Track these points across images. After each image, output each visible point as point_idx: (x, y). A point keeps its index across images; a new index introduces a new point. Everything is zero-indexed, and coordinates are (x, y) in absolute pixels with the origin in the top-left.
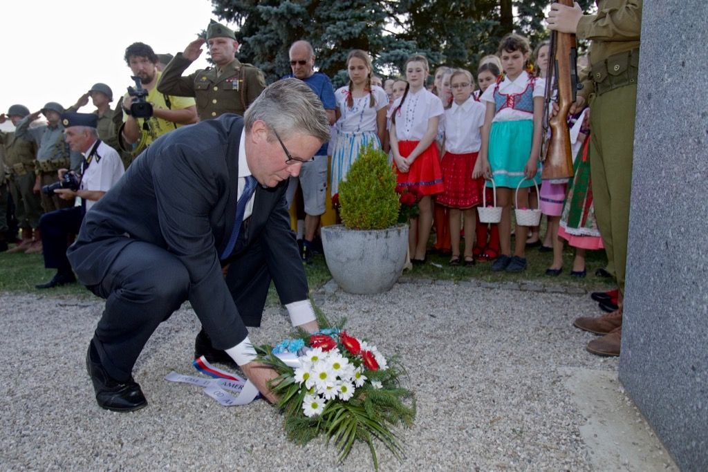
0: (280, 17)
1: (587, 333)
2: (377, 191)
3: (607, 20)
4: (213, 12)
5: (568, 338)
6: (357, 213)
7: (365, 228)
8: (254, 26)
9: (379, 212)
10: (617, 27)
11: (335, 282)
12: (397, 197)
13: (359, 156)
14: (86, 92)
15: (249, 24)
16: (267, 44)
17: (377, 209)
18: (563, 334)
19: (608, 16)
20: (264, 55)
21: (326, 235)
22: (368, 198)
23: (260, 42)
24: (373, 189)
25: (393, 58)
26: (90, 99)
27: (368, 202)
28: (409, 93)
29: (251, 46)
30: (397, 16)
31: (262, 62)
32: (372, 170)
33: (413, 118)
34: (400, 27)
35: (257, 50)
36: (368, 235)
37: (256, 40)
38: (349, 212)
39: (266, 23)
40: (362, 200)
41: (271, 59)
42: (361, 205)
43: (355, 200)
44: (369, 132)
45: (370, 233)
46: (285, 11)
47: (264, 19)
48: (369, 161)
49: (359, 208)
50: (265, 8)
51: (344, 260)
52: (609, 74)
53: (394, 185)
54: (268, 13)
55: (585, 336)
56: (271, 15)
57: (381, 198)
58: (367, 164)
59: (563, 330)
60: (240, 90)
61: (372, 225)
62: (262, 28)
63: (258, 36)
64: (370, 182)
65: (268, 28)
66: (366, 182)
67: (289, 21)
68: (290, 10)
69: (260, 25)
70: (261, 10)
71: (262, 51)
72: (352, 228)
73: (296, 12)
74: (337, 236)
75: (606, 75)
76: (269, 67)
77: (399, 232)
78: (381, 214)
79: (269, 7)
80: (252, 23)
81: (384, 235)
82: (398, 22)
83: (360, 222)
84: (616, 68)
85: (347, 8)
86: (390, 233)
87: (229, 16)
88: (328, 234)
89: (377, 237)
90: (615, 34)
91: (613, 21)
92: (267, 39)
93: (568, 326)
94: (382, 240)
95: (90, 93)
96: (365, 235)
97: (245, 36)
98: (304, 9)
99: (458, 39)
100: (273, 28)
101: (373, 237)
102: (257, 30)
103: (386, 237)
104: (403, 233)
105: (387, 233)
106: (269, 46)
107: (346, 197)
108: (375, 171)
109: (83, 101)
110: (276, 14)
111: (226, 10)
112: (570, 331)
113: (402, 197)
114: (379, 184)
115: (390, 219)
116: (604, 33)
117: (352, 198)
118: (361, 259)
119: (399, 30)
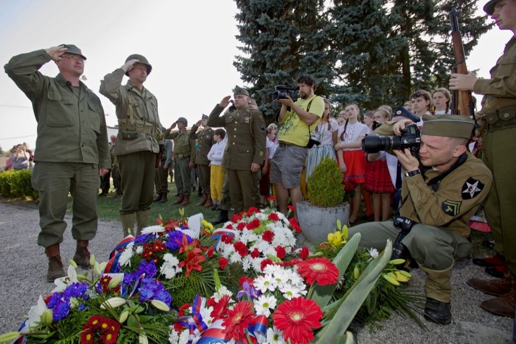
0: (276, 79)
1: (478, 291)
2: (331, 183)
3: (501, 84)
4: (241, 78)
5: (464, 294)
6: (318, 197)
7: (323, 206)
8: (262, 84)
9: (332, 197)
10: (510, 89)
11: (303, 235)
12: (343, 187)
13: (320, 163)
14: (175, 122)
15: (259, 83)
16: (268, 93)
17: (331, 195)
18: (460, 290)
19: (502, 80)
20: (267, 99)
21: (300, 209)
22: (325, 187)
23: (264, 93)
24: (329, 182)
25: (339, 99)
26: (177, 125)
27: (325, 190)
28: (348, 123)
29: (260, 95)
30: (341, 75)
31: (265, 103)
32: (328, 171)
33: (352, 139)
34: (342, 82)
35: (263, 97)
36: (325, 211)
37: (262, 91)
38: (313, 195)
39: (268, 82)
40: (321, 189)
41: (270, 101)
42: (321, 192)
43: (317, 188)
44: (328, 145)
45: (326, 210)
46: (279, 76)
47: (267, 80)
48: (326, 166)
49: (320, 194)
50: (268, 74)
51: (309, 225)
52: (499, 119)
53: (341, 180)
54: (270, 77)
55: (477, 294)
56: (271, 78)
57: (333, 188)
58: (325, 168)
59: (460, 287)
60: (249, 123)
61: (327, 204)
62: (266, 85)
63: (264, 89)
64: (326, 178)
65: (269, 85)
66: (324, 179)
67: (280, 80)
68: (281, 75)
69: (265, 83)
70: (265, 76)
71: (265, 97)
72: (315, 205)
73: (284, 76)
74: (306, 210)
75: (497, 119)
76: (269, 106)
77: (344, 209)
78: (333, 198)
79: (270, 74)
80: (261, 83)
81: (335, 211)
82: (341, 79)
83: (320, 202)
84: (506, 115)
85: (312, 72)
86: (339, 211)
87: (249, 80)
88: (300, 207)
89: (330, 212)
90: (507, 93)
91: (506, 84)
92: (268, 91)
93: (463, 284)
94: (333, 214)
95: (177, 122)
96: (323, 211)
97: (257, 90)
98: (289, 75)
99: (378, 87)
100: (272, 85)
101: (328, 212)
102: (263, 86)
103: (336, 213)
104: (346, 211)
105: (336, 210)
106: (269, 94)
107: (312, 186)
108: (330, 172)
109: (173, 126)
110: (274, 77)
111: (248, 77)
112: (465, 288)
113: (346, 186)
114: (332, 179)
115: (338, 200)
116: (498, 92)
117: (315, 187)
118: (320, 225)
119: (341, 84)
